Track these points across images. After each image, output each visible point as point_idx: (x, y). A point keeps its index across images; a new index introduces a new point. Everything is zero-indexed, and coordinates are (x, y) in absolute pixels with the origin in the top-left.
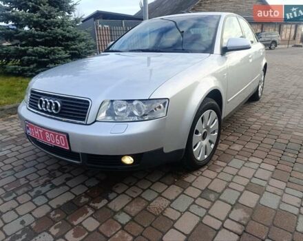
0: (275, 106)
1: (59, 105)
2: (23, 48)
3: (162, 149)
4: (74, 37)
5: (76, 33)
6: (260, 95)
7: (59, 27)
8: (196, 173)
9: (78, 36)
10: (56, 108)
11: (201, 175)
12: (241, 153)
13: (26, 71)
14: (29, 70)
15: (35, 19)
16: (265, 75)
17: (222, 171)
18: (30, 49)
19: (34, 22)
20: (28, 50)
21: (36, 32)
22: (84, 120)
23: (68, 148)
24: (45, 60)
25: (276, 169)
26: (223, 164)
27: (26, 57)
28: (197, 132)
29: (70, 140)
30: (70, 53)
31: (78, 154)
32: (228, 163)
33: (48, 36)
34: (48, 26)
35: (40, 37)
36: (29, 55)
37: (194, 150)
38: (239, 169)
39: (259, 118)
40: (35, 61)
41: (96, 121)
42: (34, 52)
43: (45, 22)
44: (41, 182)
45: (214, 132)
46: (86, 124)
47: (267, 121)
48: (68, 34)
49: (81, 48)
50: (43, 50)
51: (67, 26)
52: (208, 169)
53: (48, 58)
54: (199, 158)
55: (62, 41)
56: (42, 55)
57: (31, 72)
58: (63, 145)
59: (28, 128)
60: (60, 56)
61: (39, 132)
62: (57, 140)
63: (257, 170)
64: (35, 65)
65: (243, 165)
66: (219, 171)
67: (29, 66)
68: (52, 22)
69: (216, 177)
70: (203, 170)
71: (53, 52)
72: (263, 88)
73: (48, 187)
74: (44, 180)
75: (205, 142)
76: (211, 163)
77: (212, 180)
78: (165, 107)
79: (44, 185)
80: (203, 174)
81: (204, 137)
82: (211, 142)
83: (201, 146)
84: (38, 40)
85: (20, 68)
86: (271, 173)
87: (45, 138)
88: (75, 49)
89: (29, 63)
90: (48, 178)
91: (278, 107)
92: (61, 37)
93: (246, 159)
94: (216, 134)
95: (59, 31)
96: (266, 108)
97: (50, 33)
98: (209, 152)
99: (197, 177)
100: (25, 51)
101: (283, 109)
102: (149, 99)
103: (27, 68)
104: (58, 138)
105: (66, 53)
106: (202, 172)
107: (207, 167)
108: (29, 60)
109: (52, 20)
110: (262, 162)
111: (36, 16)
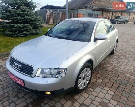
1: (21, 67)
2: (13, 25)
4: (35, 20)
5: (36, 18)
6: (114, 52)
7: (28, 16)
8: (79, 95)
9: (37, 19)
10: (20, 68)
12: (101, 84)
13: (14, 35)
14: (15, 34)
15: (18, 12)
16: (117, 43)
17: (91, 94)
18: (16, 25)
19: (18, 13)
20: (15, 25)
21: (19, 18)
24: (22, 30)
25: (114, 94)
26: (92, 90)
27: (14, 29)
28: (80, 78)
29: (25, 83)
30: (33, 27)
31: (28, 89)
32: (94, 90)
33: (24, 20)
34: (24, 15)
35: (20, 20)
36: (15, 28)
37: (79, 86)
38: (98, 93)
39: (112, 65)
40: (18, 30)
41: (36, 76)
43: (23, 13)
44: (14, 95)
45: (89, 76)
46: (31, 77)
48: (32, 19)
49: (38, 24)
50: (21, 26)
51: (32, 15)
53: (23, 29)
55: (30, 21)
56: (21, 28)
57: (16, 35)
60: (28, 28)
62: (20, 82)
63: (106, 94)
64: (18, 32)
65: (101, 91)
66: (89, 93)
68: (26, 14)
69: (88, 97)
72: (116, 49)
73: (16, 98)
77: (86, 98)
78: (65, 72)
81: (84, 79)
82: (87, 80)
83: (82, 83)
84: (19, 21)
85: (11, 33)
86: (112, 96)
87: (15, 80)
88: (36, 25)
89: (15, 31)
90: (17, 93)
92: (29, 20)
93: (102, 88)
94: (90, 76)
95: (29, 17)
96: (116, 59)
97: (25, 18)
98: (86, 85)
102: (58, 68)
103: (14, 33)
106: (82, 94)
107: (85, 91)
108: (15, 30)
109: (26, 12)
110: (109, 90)
111: (19, 11)
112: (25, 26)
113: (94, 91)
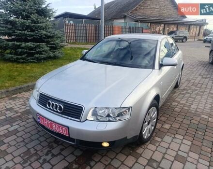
0: (188, 93)
1: (62, 107)
2: (18, 44)
3: (126, 137)
4: (53, 36)
5: (54, 33)
6: (179, 84)
7: (43, 29)
8: (143, 146)
9: (56, 35)
10: (60, 109)
11: (146, 148)
12: (170, 131)
13: (19, 59)
14: (21, 58)
15: (27, 24)
17: (159, 145)
18: (23, 45)
19: (26, 26)
20: (21, 45)
21: (28, 33)
22: (79, 118)
23: (68, 136)
24: (33, 51)
25: (192, 144)
26: (159, 140)
27: (20, 50)
28: (145, 122)
30: (50, 47)
31: (74, 139)
32: (162, 139)
33: (35, 35)
34: (36, 28)
35: (31, 36)
36: (22, 48)
38: (170, 144)
39: (179, 102)
40: (26, 52)
42: (26, 46)
43: (34, 26)
47: (184, 105)
48: (49, 34)
49: (57, 43)
50: (32, 45)
51: (49, 29)
52: (150, 143)
53: (35, 50)
54: (145, 137)
55: (45, 38)
56: (31, 49)
57: (23, 60)
58: (64, 133)
59: (39, 118)
60: (43, 49)
61: (48, 123)
63: (181, 144)
64: (26, 55)
65: (172, 141)
66: (157, 145)
67: (21, 55)
68: (39, 26)
69: (156, 150)
70: (147, 144)
71: (39, 47)
72: (180, 79)
73: (50, 156)
74: (46, 150)
75: (149, 126)
76: (151, 139)
77: (154, 152)
78: (129, 112)
79: (47, 154)
80: (148, 147)
81: (148, 124)
82: (152, 126)
83: (147, 129)
84: (28, 38)
85: (15, 57)
86: (189, 147)
87: (51, 127)
88: (54, 44)
91: (191, 94)
92: (44, 36)
93: (173, 136)
94: (155, 120)
95: (44, 32)
97: (37, 33)
98: (151, 132)
99: (144, 149)
100: (20, 45)
101: (193, 96)
102: (120, 108)
104: (62, 129)
105: (48, 46)
106: (147, 146)
108: (21, 52)
109: (39, 24)
110: (184, 139)
111: (28, 22)
112: (38, 46)
113: (162, 141)
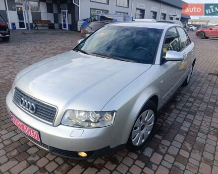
6: (188, 81)
10: (32, 109)
22: (52, 122)
23: (39, 141)
28: (136, 128)
29: (41, 136)
31: (47, 145)
37: (133, 140)
41: (61, 124)
46: (53, 126)
54: (137, 144)
58: (36, 138)
61: (20, 124)
62: (32, 133)
75: (143, 131)
83: (140, 135)
87: (23, 129)
94: (152, 123)
98: (146, 137)
102: (101, 112)
